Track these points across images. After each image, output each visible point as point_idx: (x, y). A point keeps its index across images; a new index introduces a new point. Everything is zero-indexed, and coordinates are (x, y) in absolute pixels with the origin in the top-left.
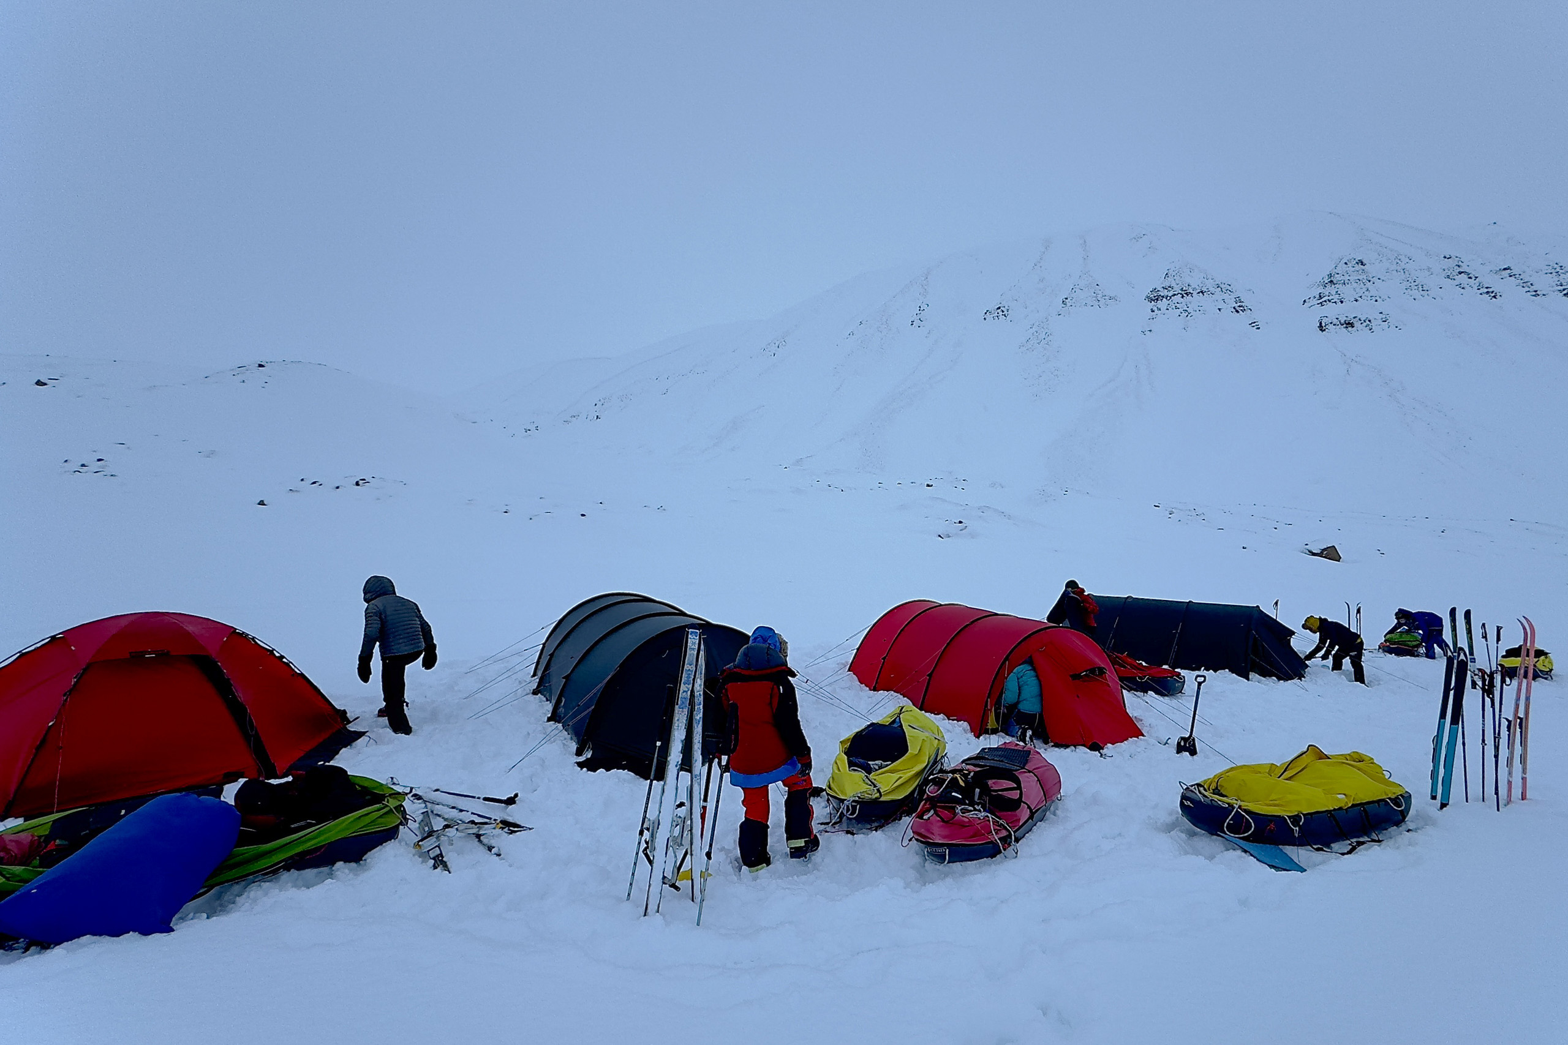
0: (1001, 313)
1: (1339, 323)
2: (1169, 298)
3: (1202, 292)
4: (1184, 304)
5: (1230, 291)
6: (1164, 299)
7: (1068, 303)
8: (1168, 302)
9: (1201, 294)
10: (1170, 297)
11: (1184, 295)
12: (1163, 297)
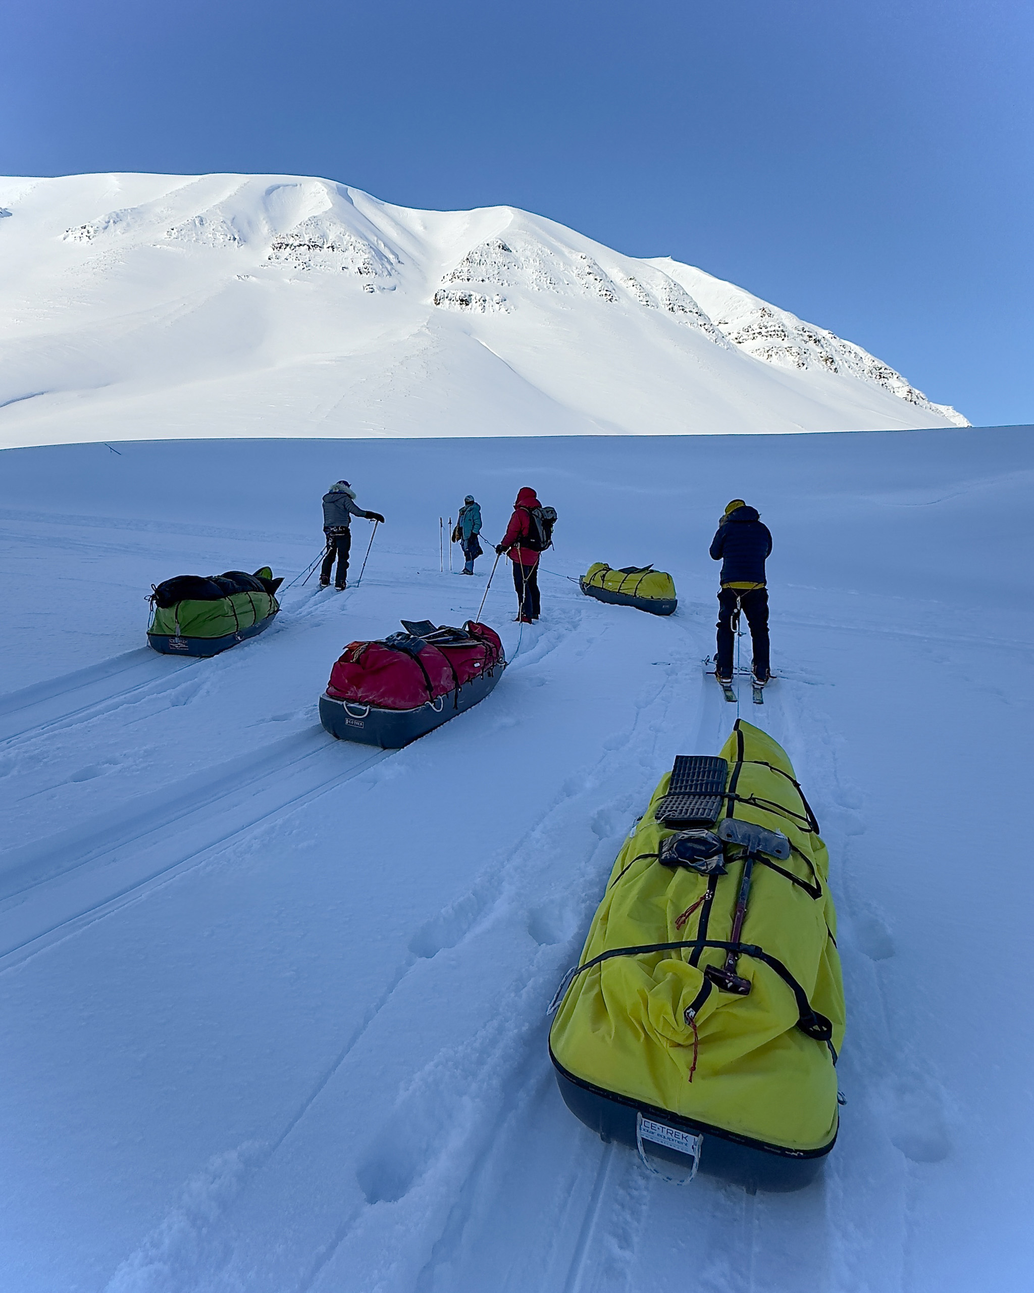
0: (86, 234)
1: (454, 298)
2: (293, 247)
3: (332, 247)
4: (307, 256)
5: (363, 251)
6: (288, 248)
7: (173, 234)
8: (290, 252)
9: (331, 249)
10: (295, 247)
11: (311, 247)
12: (287, 245)
